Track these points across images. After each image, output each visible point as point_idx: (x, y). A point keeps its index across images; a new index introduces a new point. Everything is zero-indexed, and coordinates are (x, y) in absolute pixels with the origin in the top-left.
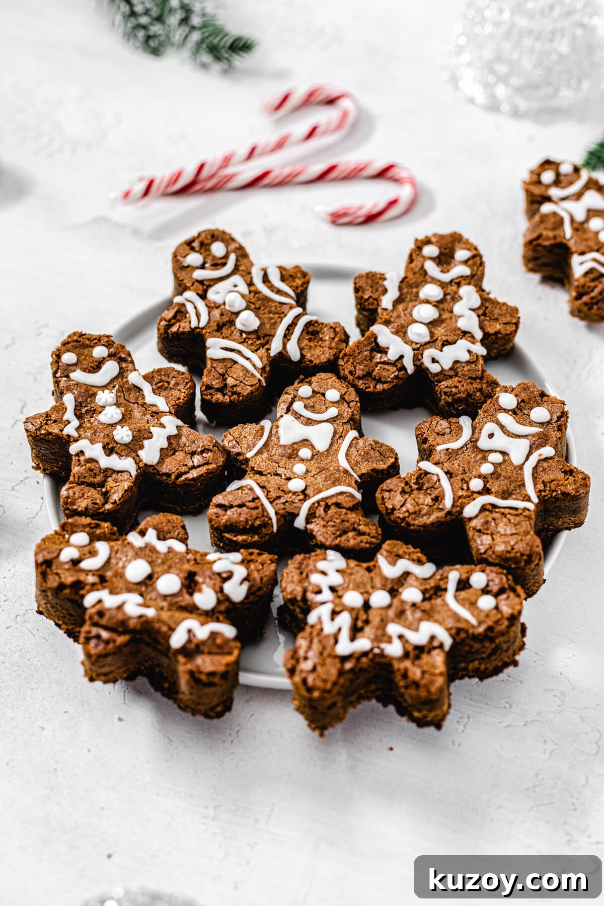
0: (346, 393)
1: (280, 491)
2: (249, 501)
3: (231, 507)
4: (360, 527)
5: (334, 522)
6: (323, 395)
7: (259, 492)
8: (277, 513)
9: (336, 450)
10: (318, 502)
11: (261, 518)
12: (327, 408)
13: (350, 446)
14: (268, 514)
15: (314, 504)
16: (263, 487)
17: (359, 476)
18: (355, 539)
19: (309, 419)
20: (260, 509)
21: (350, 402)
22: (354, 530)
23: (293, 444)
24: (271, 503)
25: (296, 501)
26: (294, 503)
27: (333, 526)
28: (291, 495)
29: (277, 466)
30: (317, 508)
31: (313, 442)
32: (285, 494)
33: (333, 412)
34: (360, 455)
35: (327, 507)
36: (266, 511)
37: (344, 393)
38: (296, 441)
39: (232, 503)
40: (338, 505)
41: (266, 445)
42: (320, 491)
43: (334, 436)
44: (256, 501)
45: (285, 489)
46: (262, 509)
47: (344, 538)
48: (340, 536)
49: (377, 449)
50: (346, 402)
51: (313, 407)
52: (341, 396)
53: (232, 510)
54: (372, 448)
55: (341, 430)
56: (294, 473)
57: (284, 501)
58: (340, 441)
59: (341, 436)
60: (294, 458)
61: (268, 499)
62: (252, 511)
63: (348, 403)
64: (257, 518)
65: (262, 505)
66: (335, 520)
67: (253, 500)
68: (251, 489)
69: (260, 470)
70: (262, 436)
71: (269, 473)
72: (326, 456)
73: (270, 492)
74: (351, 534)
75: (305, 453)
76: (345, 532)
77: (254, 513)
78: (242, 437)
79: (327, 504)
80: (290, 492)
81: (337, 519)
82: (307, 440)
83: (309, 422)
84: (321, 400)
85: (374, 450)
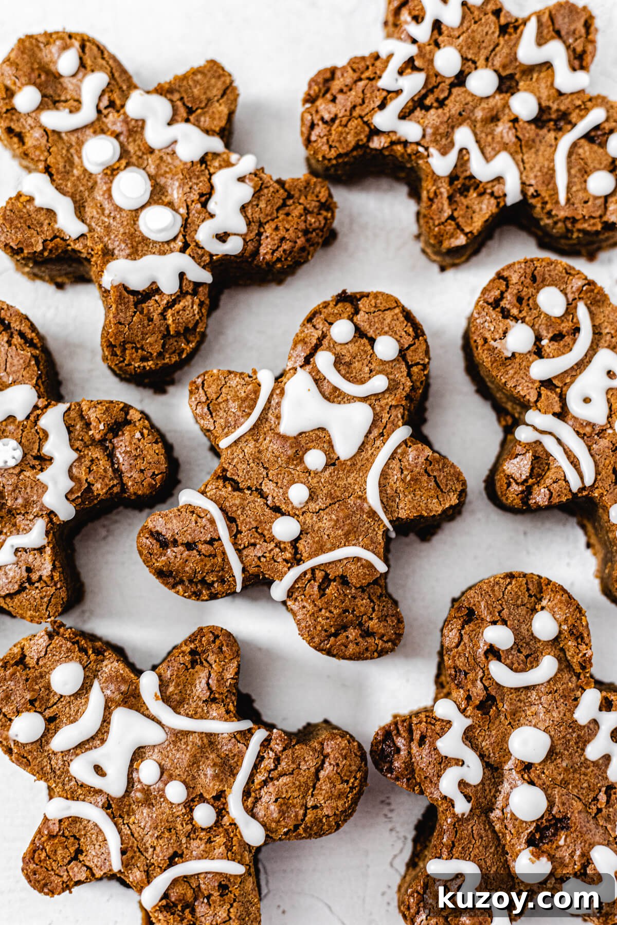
0: (410, 346)
1: (257, 535)
2: (206, 542)
3: (175, 543)
4: (371, 623)
5: (331, 612)
6: (372, 341)
7: (222, 531)
8: (244, 570)
9: (367, 459)
10: (313, 570)
11: (218, 571)
12: (371, 371)
13: (392, 457)
14: (230, 568)
15: (305, 573)
16: (231, 520)
17: (391, 522)
18: (357, 644)
19: (335, 389)
20: (220, 560)
21: (412, 366)
22: (360, 625)
23: (301, 434)
24: (239, 551)
25: (279, 560)
26: (275, 561)
27: (327, 618)
28: (272, 545)
29: (264, 473)
30: (309, 581)
31: (332, 437)
32: (265, 541)
33: (379, 383)
34: (403, 480)
35: (327, 580)
36: (228, 563)
37: (406, 346)
38: (305, 430)
39: (177, 537)
40: (344, 580)
41: (256, 427)
42: (321, 549)
43: (370, 432)
44: (216, 544)
45: (266, 532)
46: (223, 560)
47: (341, 638)
48: (336, 635)
49: (435, 474)
50: (407, 363)
51: (349, 364)
52: (400, 351)
53: (175, 549)
54: (426, 471)
55: (384, 421)
56: (287, 501)
57: (260, 555)
58: (378, 443)
59: (382, 434)
60: (297, 465)
61: (235, 544)
62: (207, 559)
63: (409, 367)
64: (212, 571)
65: (224, 553)
66: (332, 609)
67: (211, 542)
68: (212, 521)
69: (236, 478)
70: (252, 407)
71: (249, 488)
72: (349, 471)
73: (241, 532)
74: (352, 633)
75: (315, 459)
76: (345, 628)
77: (209, 563)
78: (220, 400)
79: (327, 575)
80: (273, 539)
81: (335, 607)
82: (322, 429)
83: (333, 396)
84: (366, 352)
85: (429, 475)
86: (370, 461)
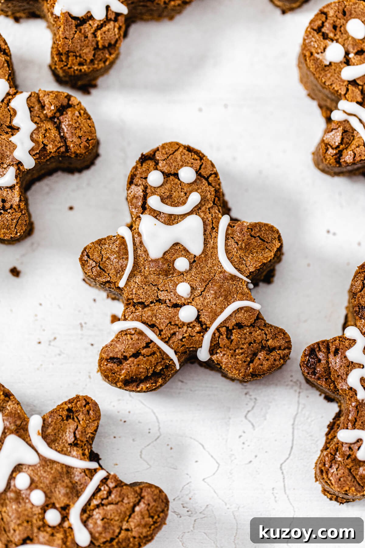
0: (201, 166)
1: (172, 327)
2: (144, 348)
3: (126, 358)
4: (269, 343)
5: (242, 349)
6: (176, 175)
7: (151, 335)
8: (176, 353)
9: (213, 248)
10: (218, 329)
11: (161, 362)
12: (186, 194)
13: (227, 239)
14: (167, 356)
15: (214, 334)
16: (152, 326)
17: (247, 277)
18: (267, 360)
19: (170, 215)
20: (158, 354)
21: (208, 177)
22: (263, 348)
23: (164, 254)
24: (167, 342)
25: (194, 334)
26: (192, 337)
27: (242, 354)
28: (185, 328)
29: (156, 289)
30: (219, 337)
31: (185, 245)
32: (179, 328)
33: (194, 198)
34: (241, 249)
35: (229, 332)
36: (164, 353)
37: (198, 167)
38: (166, 250)
39: (125, 354)
40: (239, 326)
41: (136, 264)
42: (216, 315)
43: (205, 231)
44: (151, 345)
45: (177, 322)
46: (160, 352)
47: (256, 362)
48: (252, 361)
49: (258, 234)
50: (204, 177)
51: (170, 197)
52: (197, 172)
53: (128, 362)
54: (251, 236)
55: (210, 219)
56: (179, 297)
57: (181, 337)
58: (214, 234)
59: (213, 228)
60: (173, 274)
61: (162, 339)
62: (150, 357)
63: (207, 179)
64: (157, 363)
65: (159, 348)
66: (242, 346)
67: (147, 345)
68: (141, 333)
69: (140, 300)
70: (127, 253)
71: (152, 303)
72: (206, 261)
73: (162, 330)
74: (261, 355)
75: (182, 264)
76: (255, 354)
77: (153, 359)
78: (104, 259)
79: (227, 328)
80: (183, 324)
81: (243, 344)
82: (177, 244)
83: (171, 220)
84: (176, 184)
85: (255, 237)
86: (215, 247)
